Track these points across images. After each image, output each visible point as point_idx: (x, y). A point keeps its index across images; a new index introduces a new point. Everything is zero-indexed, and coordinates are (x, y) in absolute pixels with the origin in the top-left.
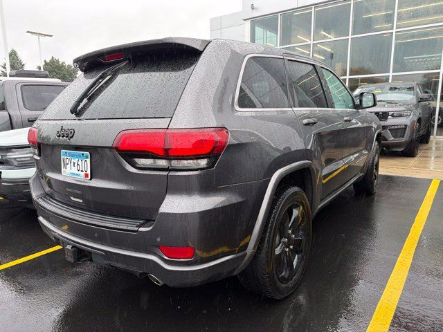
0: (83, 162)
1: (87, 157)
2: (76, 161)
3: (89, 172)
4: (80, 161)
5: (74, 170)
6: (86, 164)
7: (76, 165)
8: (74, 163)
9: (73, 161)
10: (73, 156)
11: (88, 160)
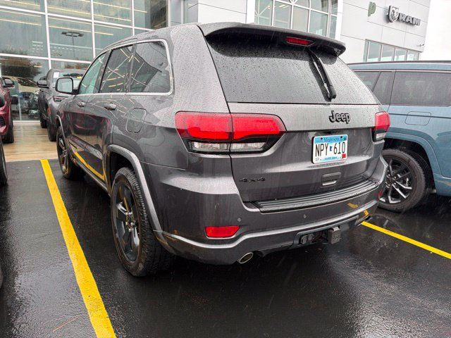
0: (341, 143)
1: (345, 139)
2: (333, 145)
3: (346, 152)
4: (338, 144)
5: (331, 154)
6: (343, 146)
7: (333, 149)
8: (331, 147)
9: (329, 145)
10: (330, 140)
11: (346, 142)
